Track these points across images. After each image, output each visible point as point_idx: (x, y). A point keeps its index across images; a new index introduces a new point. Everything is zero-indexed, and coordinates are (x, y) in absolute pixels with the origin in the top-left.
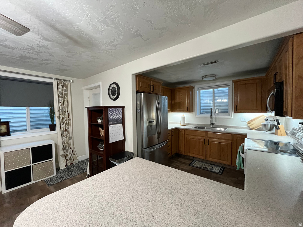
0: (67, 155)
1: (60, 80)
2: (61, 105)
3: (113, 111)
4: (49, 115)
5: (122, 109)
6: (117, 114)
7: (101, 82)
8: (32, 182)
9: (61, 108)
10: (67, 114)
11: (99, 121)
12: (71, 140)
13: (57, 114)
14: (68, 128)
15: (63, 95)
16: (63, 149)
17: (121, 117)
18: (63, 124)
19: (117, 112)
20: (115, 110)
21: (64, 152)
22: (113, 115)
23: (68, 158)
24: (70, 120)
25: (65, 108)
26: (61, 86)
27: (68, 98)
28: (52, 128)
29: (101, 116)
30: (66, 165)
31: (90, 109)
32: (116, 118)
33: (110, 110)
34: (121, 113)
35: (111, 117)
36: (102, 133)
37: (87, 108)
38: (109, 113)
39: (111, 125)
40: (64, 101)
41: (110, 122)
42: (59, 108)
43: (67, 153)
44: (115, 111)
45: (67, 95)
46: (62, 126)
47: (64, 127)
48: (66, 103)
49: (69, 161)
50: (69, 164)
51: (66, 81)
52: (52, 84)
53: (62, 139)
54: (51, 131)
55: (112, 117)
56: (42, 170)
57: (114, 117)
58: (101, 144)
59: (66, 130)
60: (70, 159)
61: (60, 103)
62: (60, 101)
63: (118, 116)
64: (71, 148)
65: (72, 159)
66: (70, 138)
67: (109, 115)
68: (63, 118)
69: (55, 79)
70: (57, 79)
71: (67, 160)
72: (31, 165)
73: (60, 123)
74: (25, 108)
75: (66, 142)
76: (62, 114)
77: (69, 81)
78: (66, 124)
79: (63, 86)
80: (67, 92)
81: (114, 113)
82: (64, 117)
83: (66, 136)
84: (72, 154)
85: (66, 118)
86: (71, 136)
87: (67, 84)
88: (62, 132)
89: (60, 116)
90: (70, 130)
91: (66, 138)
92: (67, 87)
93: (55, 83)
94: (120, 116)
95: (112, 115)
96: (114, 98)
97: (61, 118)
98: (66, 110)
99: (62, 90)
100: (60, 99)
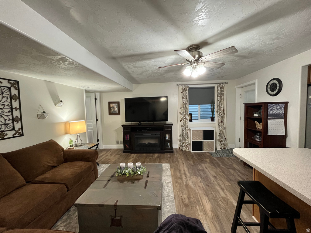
0: (222, 141)
1: (219, 83)
2: (219, 103)
3: (273, 107)
4: (211, 110)
5: (284, 104)
6: (278, 109)
7: (257, 80)
8: (203, 152)
9: (219, 105)
10: (223, 109)
11: (256, 115)
12: (225, 130)
13: (216, 109)
14: (223, 121)
15: (221, 95)
16: (219, 136)
17: (283, 113)
18: (220, 117)
19: (278, 108)
20: (275, 105)
21: (220, 138)
22: (273, 110)
23: (222, 143)
24: (225, 114)
25: (221, 105)
26: (220, 88)
27: (224, 97)
28: (213, 119)
29: (258, 111)
30: (221, 148)
31: (247, 105)
32: (277, 113)
33: (270, 106)
34: (282, 108)
35: (270, 112)
36: (258, 126)
37: (244, 105)
38: (269, 109)
39: (270, 119)
40: (221, 99)
41: (269, 117)
42: (218, 105)
43: (222, 140)
44: (275, 107)
45: (223, 94)
46: (219, 118)
47: (220, 118)
48: (222, 101)
49: (223, 145)
50: (223, 148)
51: (222, 83)
52: (214, 88)
53: (219, 128)
54: (211, 121)
55: (272, 112)
56: (208, 146)
57: (274, 113)
58: (258, 135)
59: (222, 122)
60: (224, 144)
61: (219, 101)
62: (219, 100)
63: (279, 112)
64: (224, 136)
65: (225, 145)
66: (225, 128)
67: (268, 110)
68: (220, 113)
69: (215, 84)
70: (217, 83)
71: (221, 145)
72: (203, 141)
73: (218, 116)
74: (197, 105)
75: (222, 131)
76: (220, 109)
77: (225, 83)
78: (222, 117)
79: (221, 88)
80: (223, 92)
81: (275, 109)
82: (221, 111)
83: (222, 126)
84: (225, 141)
85: (222, 112)
86: (225, 127)
87: (224, 86)
88: (219, 122)
89: (218, 111)
90: (224, 122)
91: (222, 127)
92: (223, 89)
93: (216, 86)
94: (282, 111)
95: (271, 110)
96: (273, 94)
97: (219, 112)
98: (223, 107)
99: (220, 91)
100: (219, 98)
